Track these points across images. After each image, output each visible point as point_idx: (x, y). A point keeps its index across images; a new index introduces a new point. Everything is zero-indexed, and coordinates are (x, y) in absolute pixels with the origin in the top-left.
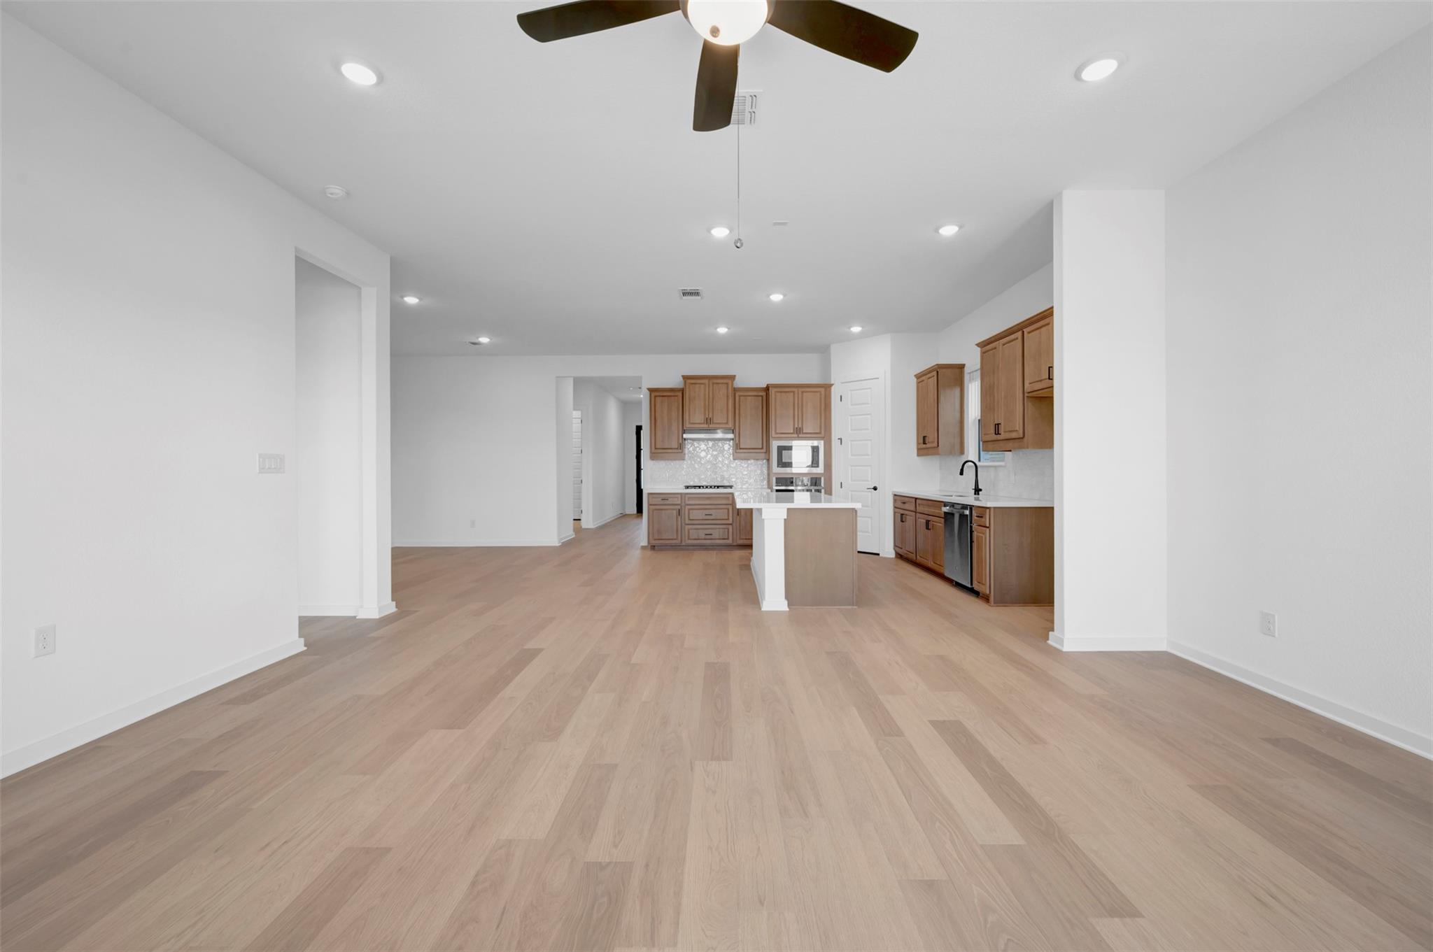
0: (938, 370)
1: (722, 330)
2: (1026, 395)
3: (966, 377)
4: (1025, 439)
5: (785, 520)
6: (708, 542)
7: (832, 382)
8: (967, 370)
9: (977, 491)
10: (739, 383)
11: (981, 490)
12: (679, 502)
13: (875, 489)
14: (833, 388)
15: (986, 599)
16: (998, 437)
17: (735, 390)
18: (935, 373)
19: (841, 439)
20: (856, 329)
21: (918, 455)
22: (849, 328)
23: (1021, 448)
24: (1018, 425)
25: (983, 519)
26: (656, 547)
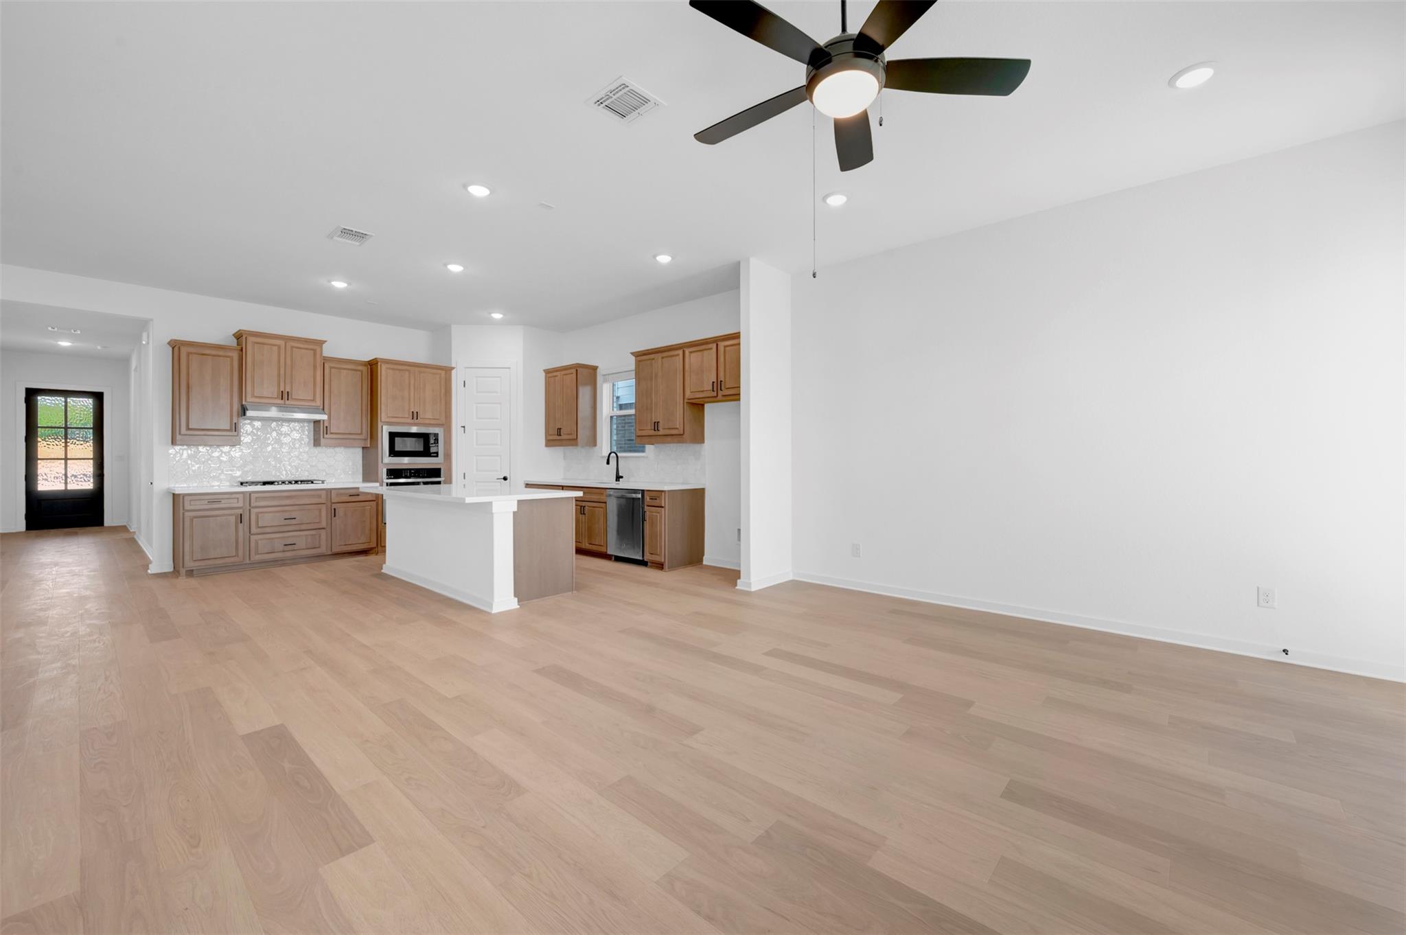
0: (577, 368)
1: (339, 285)
2: (686, 401)
3: (599, 379)
4: (684, 436)
5: (514, 513)
6: (288, 554)
7: (453, 366)
8: (600, 372)
9: (618, 478)
10: (328, 351)
11: (622, 477)
12: (240, 504)
13: (505, 479)
14: (454, 372)
15: (660, 566)
16: (657, 433)
17: (326, 360)
18: (574, 371)
19: (464, 427)
20: (497, 316)
21: (547, 445)
22: (490, 313)
23: (679, 442)
24: (679, 424)
25: (658, 501)
26: (195, 572)
